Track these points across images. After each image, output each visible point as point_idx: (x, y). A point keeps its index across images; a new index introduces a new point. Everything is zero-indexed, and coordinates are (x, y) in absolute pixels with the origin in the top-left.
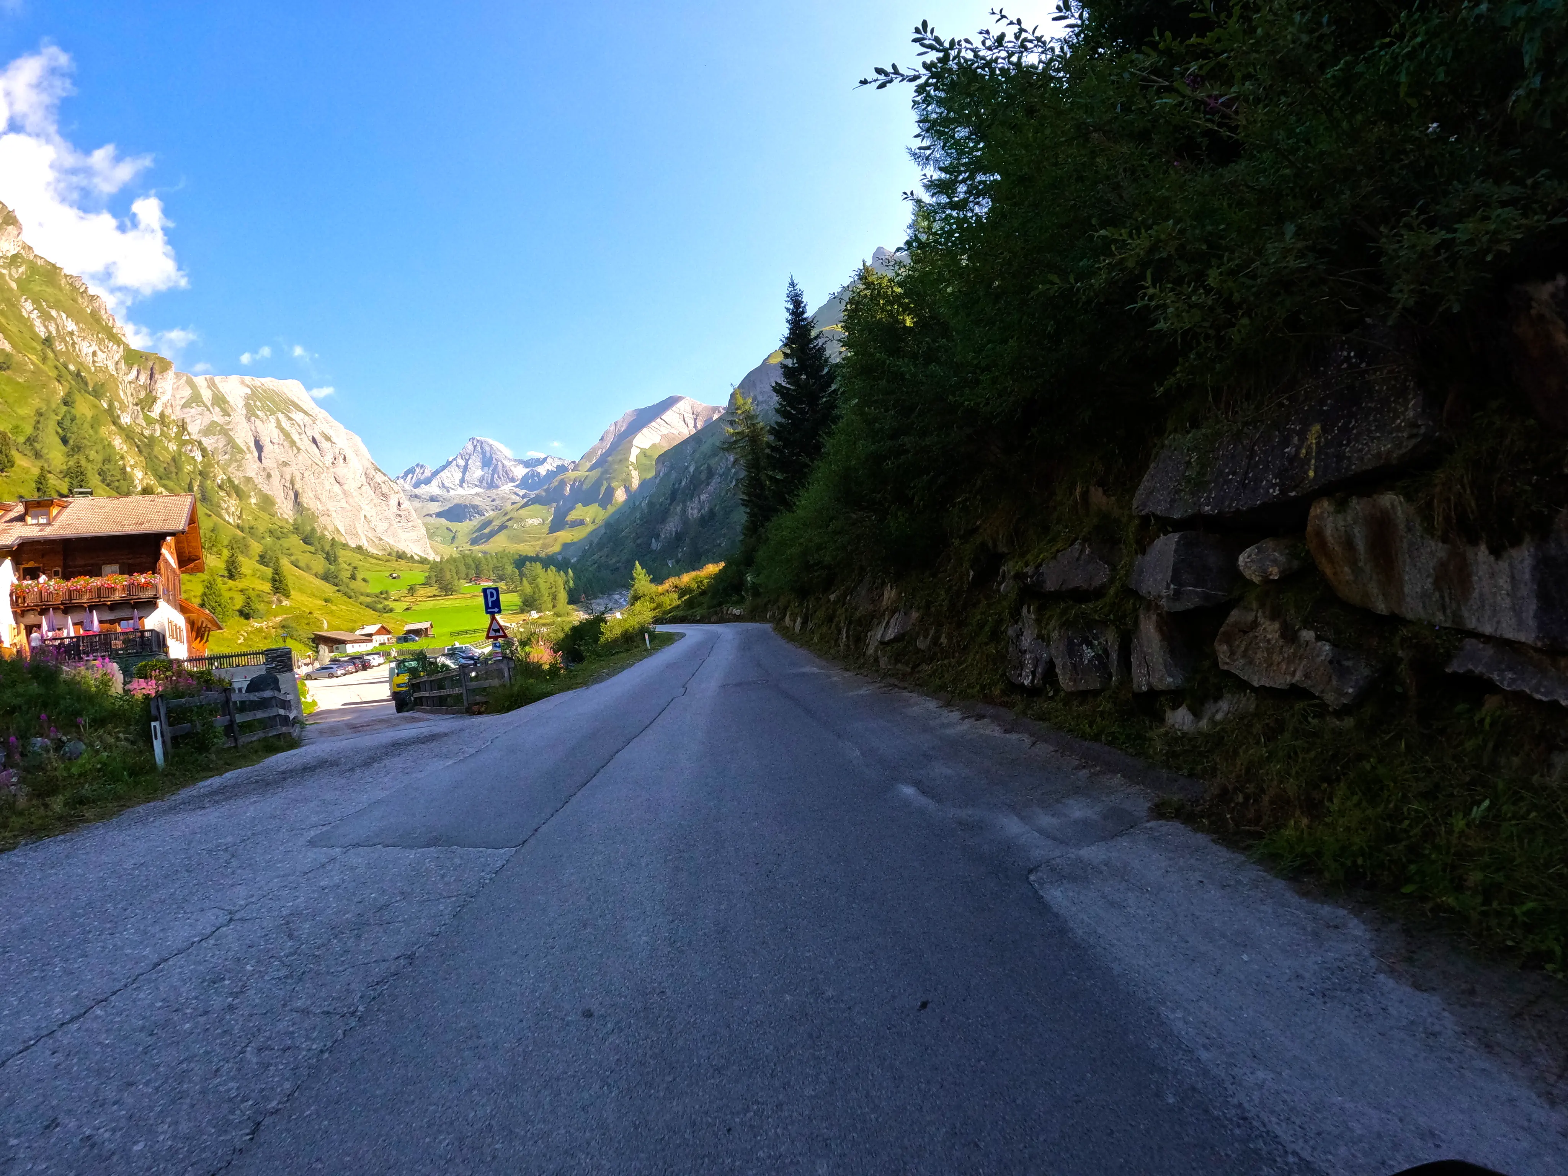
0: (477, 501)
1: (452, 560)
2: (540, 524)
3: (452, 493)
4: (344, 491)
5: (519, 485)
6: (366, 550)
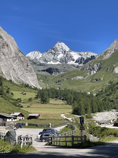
0: (58, 67)
1: (46, 90)
2: (82, 79)
3: (49, 63)
4: (6, 58)
5: (75, 62)
6: (13, 82)
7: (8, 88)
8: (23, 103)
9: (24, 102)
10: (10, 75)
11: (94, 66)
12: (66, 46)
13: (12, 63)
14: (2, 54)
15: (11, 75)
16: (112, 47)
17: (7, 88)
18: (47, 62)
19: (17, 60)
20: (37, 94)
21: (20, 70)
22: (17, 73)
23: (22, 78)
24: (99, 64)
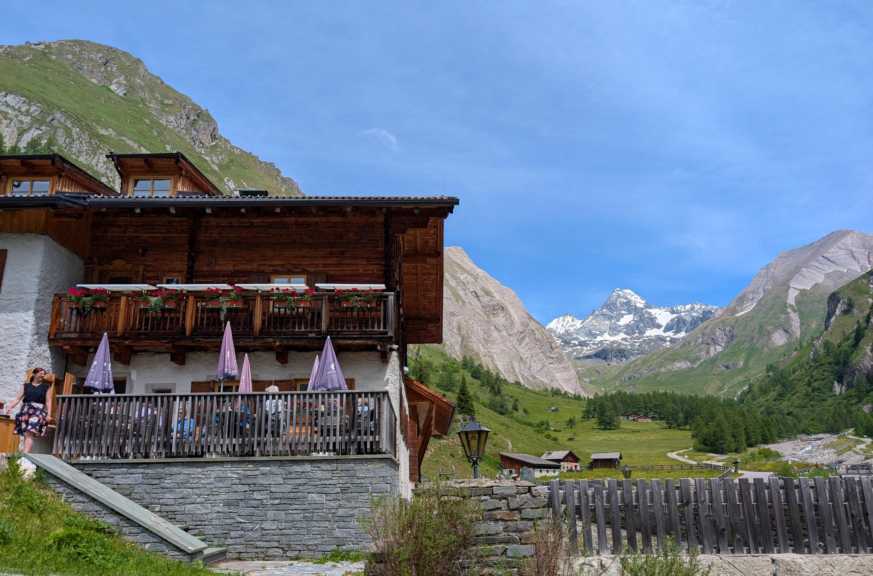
0: (624, 346)
2: (688, 368)
3: (599, 339)
4: (502, 337)
5: (665, 331)
6: (524, 386)
7: (515, 398)
8: (555, 431)
9: (558, 429)
10: (514, 371)
11: (715, 334)
12: (637, 296)
13: (516, 346)
14: (492, 328)
15: (517, 371)
16: (756, 284)
17: (512, 399)
18: (595, 336)
19: (527, 338)
20: (585, 409)
21: (535, 358)
22: (530, 365)
23: (542, 376)
24: (728, 329)
